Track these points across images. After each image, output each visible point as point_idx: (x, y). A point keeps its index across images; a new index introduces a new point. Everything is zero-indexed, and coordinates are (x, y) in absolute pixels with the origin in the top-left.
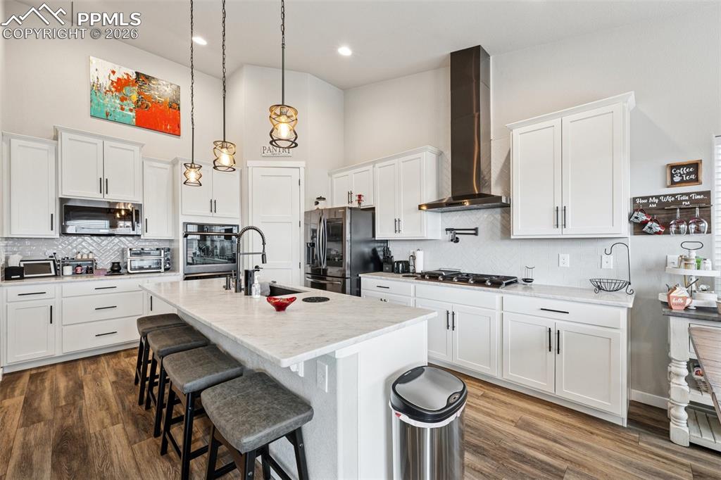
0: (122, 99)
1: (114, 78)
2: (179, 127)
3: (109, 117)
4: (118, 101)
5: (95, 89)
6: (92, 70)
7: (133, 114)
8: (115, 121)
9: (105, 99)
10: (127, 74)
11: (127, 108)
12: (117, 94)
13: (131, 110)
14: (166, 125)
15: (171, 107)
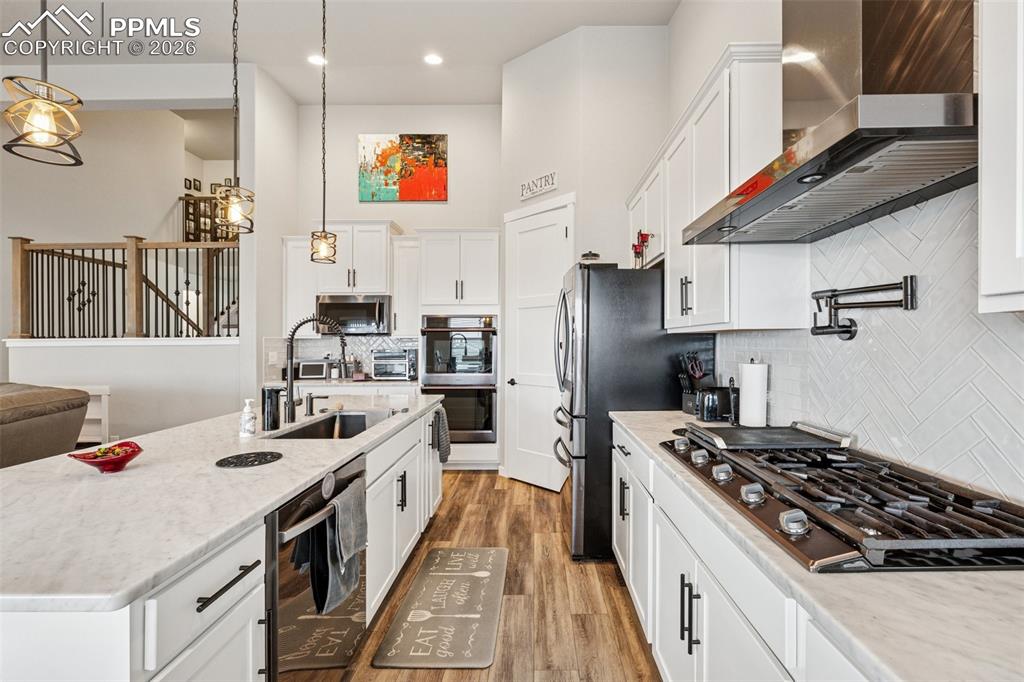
0: (386, 173)
1: (379, 152)
2: (445, 189)
3: (375, 198)
4: (383, 177)
5: (363, 170)
6: (361, 149)
7: (396, 187)
8: (380, 201)
9: (370, 178)
10: (391, 141)
11: (390, 182)
12: (382, 168)
13: (395, 183)
14: (431, 191)
15: (436, 166)
